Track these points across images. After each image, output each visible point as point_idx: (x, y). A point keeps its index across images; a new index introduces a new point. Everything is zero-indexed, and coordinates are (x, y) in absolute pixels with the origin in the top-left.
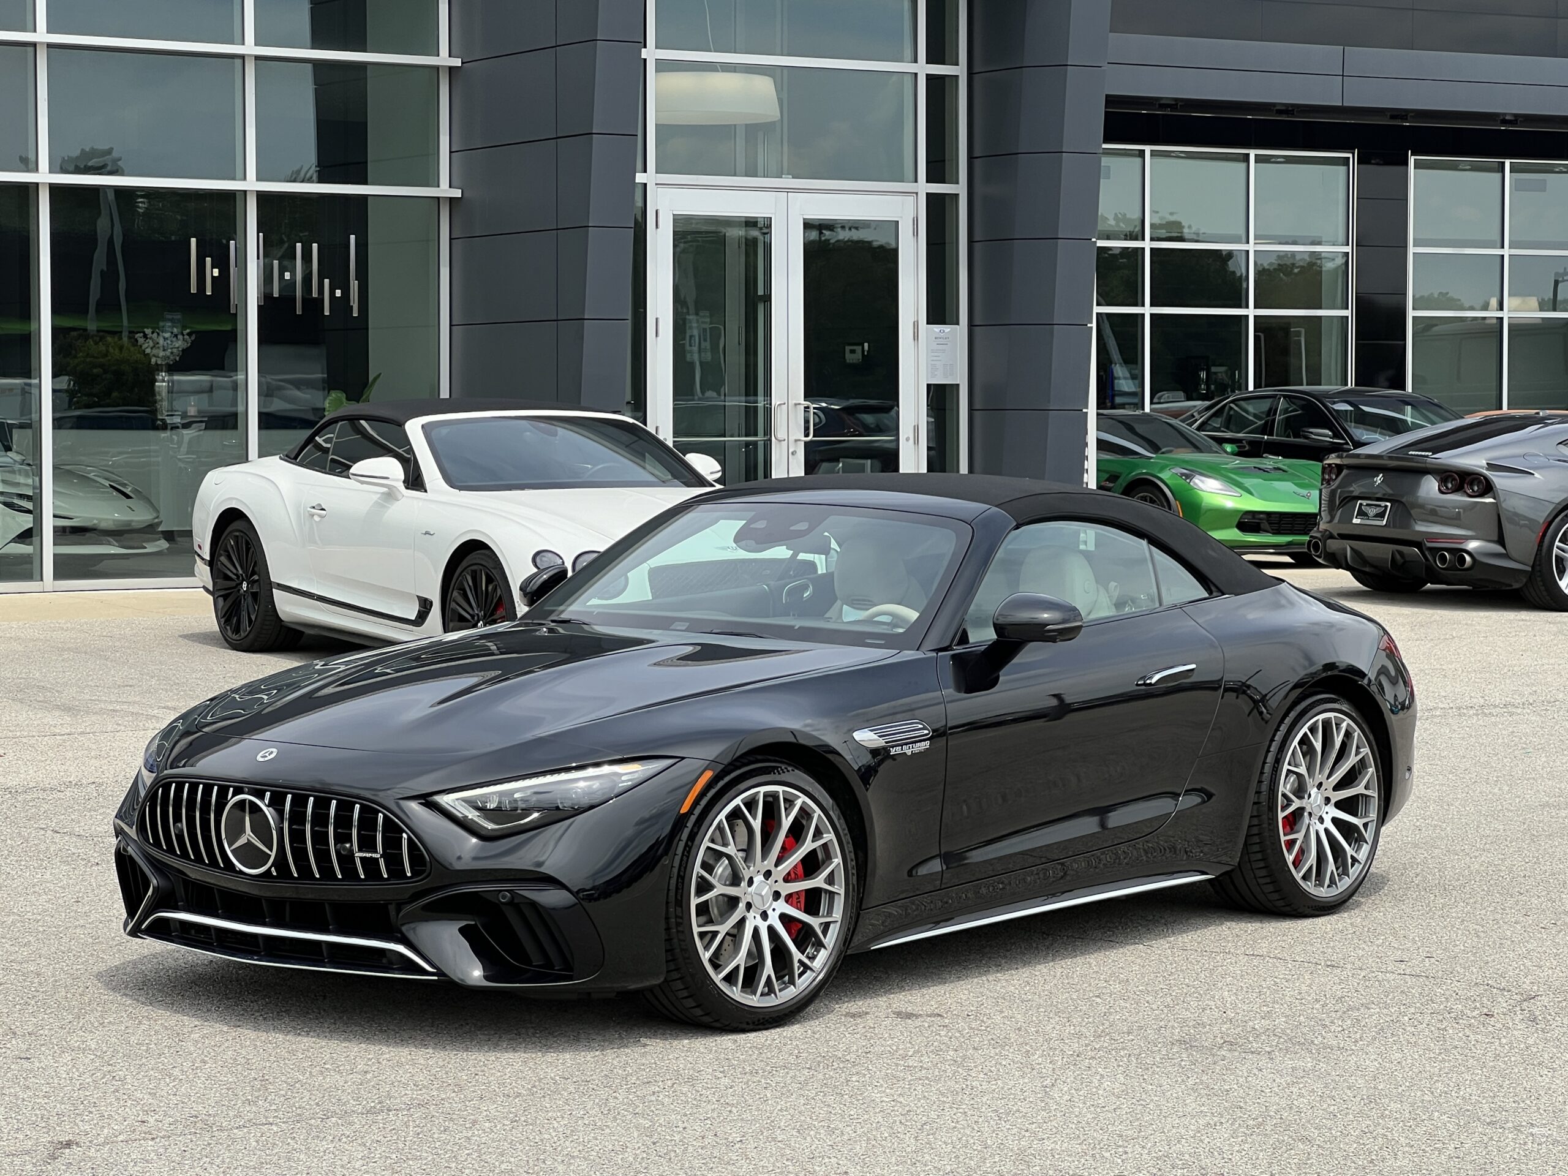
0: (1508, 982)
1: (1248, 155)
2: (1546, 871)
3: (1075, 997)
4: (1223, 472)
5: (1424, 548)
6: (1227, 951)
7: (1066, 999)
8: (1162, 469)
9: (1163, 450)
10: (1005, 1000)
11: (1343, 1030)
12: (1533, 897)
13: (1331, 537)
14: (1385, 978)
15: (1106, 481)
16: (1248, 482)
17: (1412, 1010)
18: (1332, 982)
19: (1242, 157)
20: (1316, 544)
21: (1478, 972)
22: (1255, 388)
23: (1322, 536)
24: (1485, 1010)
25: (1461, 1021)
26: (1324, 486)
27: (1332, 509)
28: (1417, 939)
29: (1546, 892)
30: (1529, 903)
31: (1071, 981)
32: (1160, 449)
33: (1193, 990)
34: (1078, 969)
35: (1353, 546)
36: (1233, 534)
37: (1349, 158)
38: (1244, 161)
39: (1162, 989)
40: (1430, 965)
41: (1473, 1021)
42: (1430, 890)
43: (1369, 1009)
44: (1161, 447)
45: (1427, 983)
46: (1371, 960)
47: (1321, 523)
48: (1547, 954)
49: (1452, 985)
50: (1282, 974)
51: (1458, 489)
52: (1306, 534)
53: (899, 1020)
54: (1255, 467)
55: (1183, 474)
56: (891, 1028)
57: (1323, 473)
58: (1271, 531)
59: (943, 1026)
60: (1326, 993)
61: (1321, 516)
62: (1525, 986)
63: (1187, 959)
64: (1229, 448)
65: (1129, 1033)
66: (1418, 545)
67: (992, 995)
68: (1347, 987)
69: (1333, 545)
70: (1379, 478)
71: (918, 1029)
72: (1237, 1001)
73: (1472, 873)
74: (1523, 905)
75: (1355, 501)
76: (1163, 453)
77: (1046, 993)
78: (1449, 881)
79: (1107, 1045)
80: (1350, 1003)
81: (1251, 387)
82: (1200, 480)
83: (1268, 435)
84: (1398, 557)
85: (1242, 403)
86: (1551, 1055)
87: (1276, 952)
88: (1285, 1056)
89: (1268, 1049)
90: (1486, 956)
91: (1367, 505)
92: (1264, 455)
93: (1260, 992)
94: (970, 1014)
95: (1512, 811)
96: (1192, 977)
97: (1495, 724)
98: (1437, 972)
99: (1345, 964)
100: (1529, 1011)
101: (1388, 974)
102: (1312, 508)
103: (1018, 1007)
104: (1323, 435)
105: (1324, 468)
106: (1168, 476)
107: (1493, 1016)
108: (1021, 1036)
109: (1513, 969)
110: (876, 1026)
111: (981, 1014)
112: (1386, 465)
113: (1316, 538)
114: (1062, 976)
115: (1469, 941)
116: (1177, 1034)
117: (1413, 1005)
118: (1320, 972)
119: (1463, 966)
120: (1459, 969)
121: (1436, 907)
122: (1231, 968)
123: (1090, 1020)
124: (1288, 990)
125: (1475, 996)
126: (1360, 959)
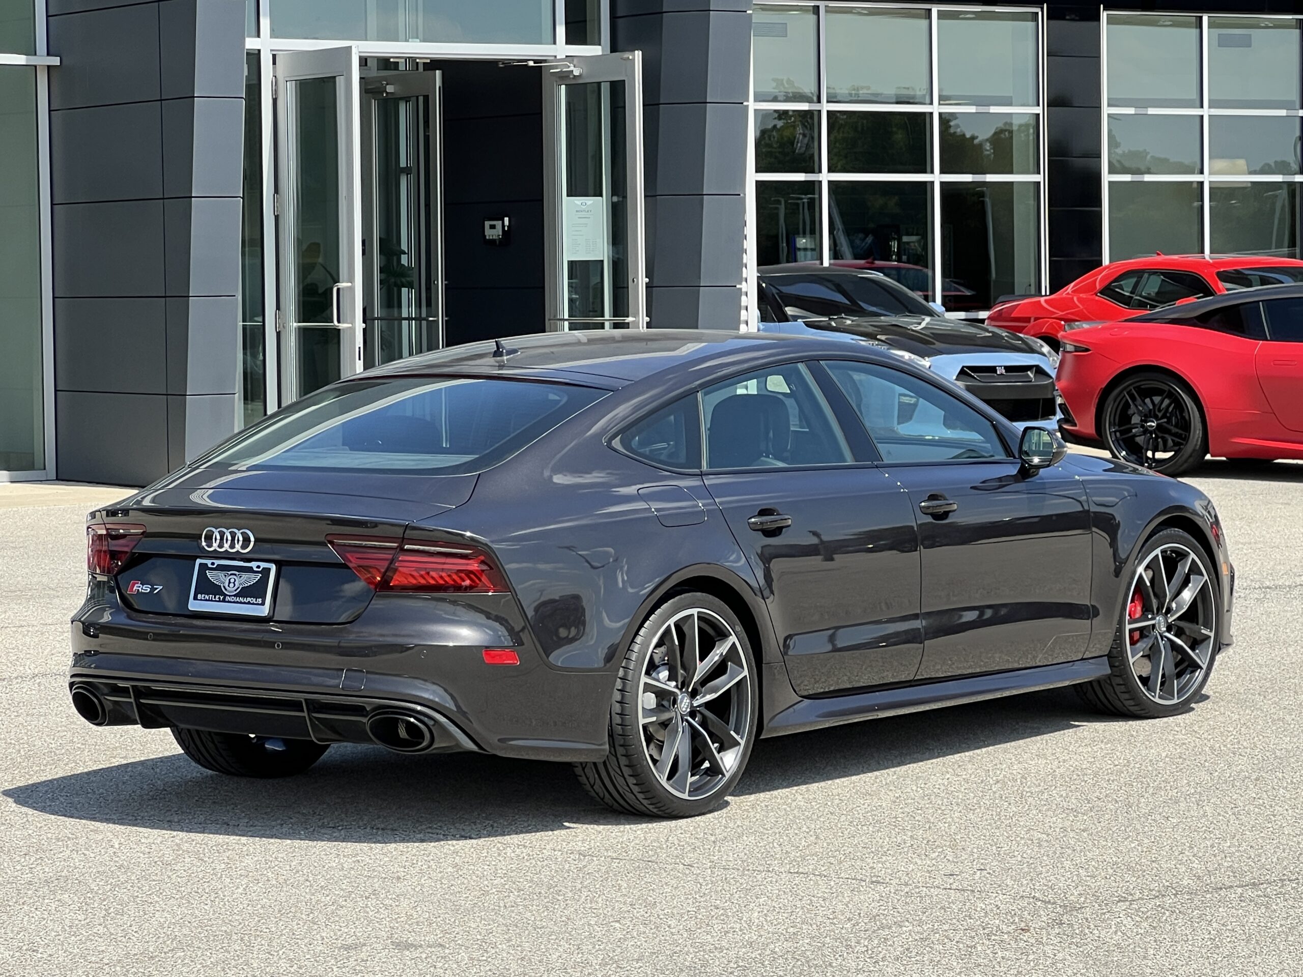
0: (1055, 894)
1: (930, 10)
3: (593, 923)
6: (771, 869)
7: (583, 925)
10: (517, 926)
11: (867, 951)
12: (1111, 802)
14: (928, 893)
17: (946, 927)
18: (871, 900)
19: (923, 12)
21: (1028, 884)
24: (1023, 925)
25: (993, 937)
28: (975, 850)
29: (1126, 797)
30: (1105, 809)
31: (594, 906)
33: (722, 911)
37: (1038, 13)
38: (924, 17)
39: (689, 911)
40: (980, 878)
41: (1006, 936)
42: (1006, 798)
43: (901, 927)
45: (971, 897)
46: (919, 875)
48: (1105, 863)
49: (997, 899)
50: (822, 892)
53: (397, 951)
56: (384, 960)
59: (442, 957)
60: (862, 912)
62: (1072, 898)
63: (726, 879)
65: (638, 960)
67: (504, 922)
68: (886, 904)
71: (413, 961)
72: (764, 923)
73: (1055, 778)
74: (1097, 811)
77: (564, 919)
78: (1028, 788)
80: (884, 921)
86: (1075, 971)
87: (823, 869)
90: (1042, 867)
93: (792, 912)
94: (474, 944)
98: (985, 885)
99: (890, 879)
100: (1068, 924)
101: (932, 890)
103: (529, 935)
107: (1028, 930)
109: (1066, 880)
110: (369, 958)
111: (486, 943)
115: (1029, 852)
116: (690, 959)
117: (949, 921)
118: (862, 889)
119: (1014, 878)
120: (1009, 882)
121: (1006, 816)
122: (769, 888)
123: (601, 947)
124: (823, 909)
125: (1017, 910)
126: (908, 874)
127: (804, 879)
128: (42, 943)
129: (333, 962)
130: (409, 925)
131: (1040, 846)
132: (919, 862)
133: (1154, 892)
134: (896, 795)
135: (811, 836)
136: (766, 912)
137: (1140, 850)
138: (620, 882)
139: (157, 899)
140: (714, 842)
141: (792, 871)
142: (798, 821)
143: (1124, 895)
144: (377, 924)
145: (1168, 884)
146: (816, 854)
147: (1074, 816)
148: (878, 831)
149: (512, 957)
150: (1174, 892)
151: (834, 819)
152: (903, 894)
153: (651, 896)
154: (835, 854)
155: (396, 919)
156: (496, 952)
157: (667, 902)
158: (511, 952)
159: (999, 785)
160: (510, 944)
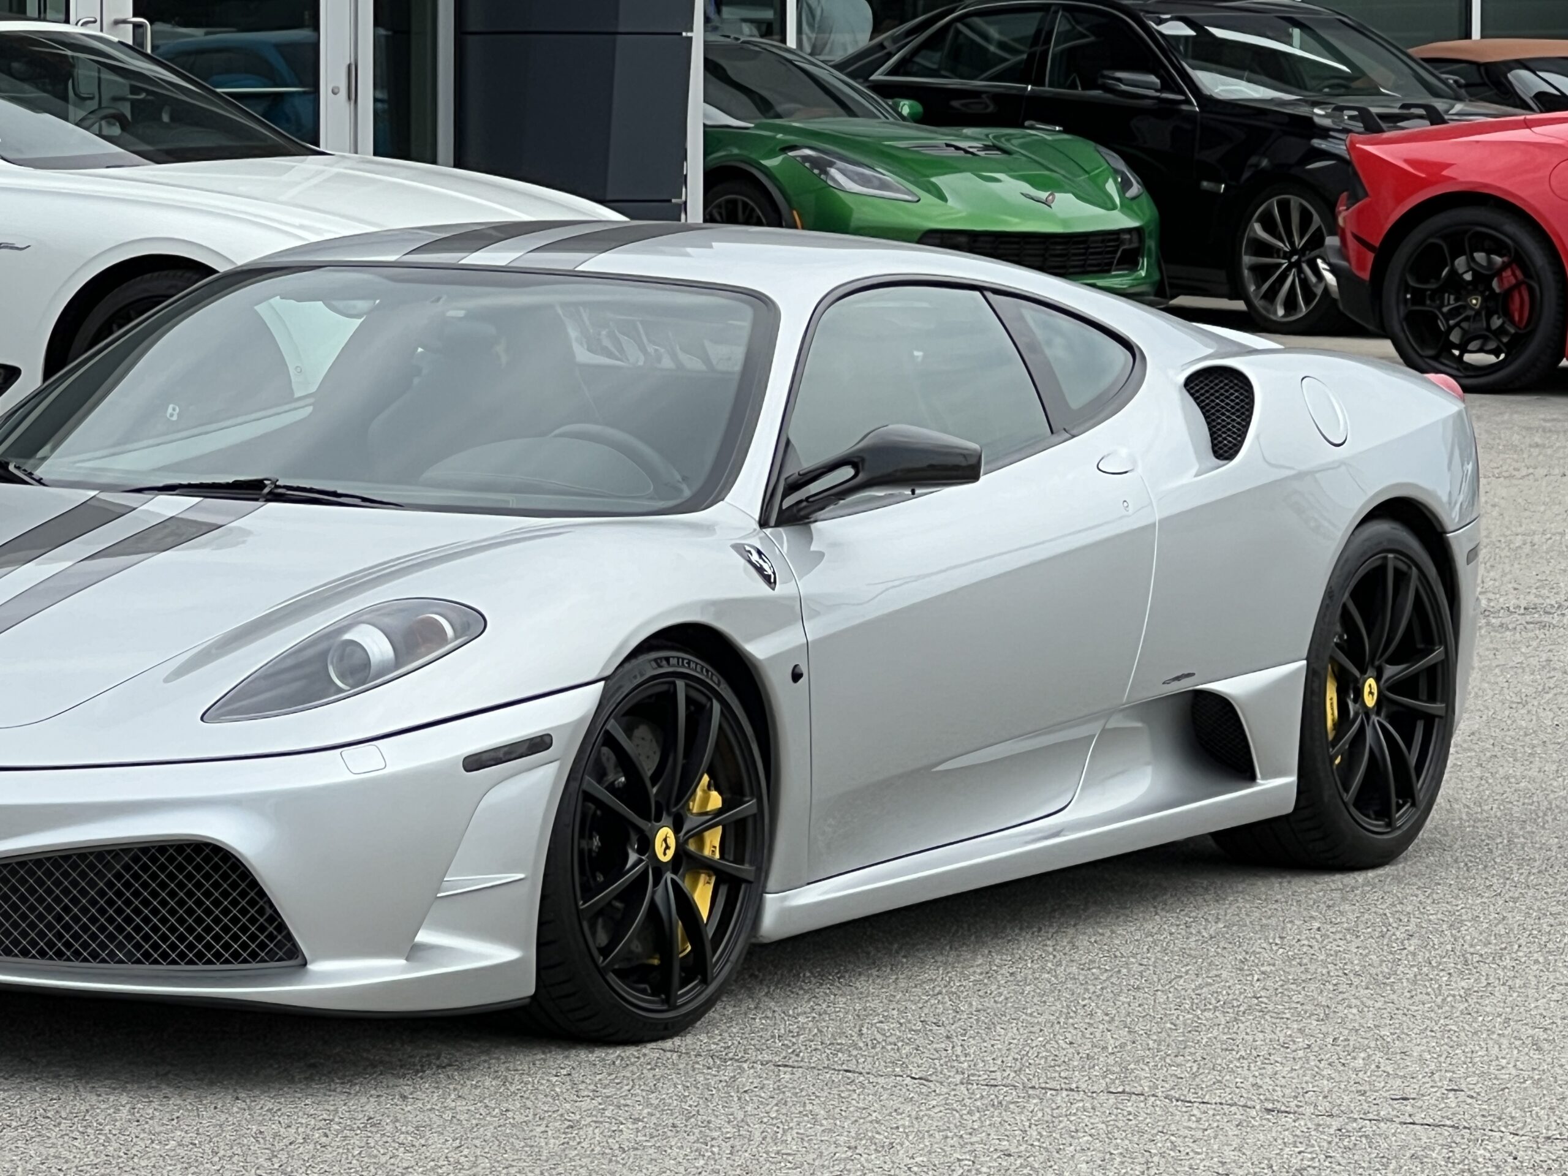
6: (1074, 1086)
14: (1377, 1131)
18: (1280, 1141)
28: (1427, 1056)
39: (959, 1160)
40: (1458, 1106)
45: (1458, 1140)
46: (1346, 1098)
49: (1505, 1142)
50: (1185, 1128)
63: (1000, 1103)
64: (905, 106)
68: (1309, 1150)
73: (1512, 930)
78: (1471, 946)
83: (1033, 85)
92: (1027, 123)
93: (1147, 1162)
96: (1014, 1137)
98: (1473, 1117)
99: (1297, 1106)
101: (1382, 1124)
104: (1143, 85)
114: (764, 1139)
118: (1254, 1123)
119: (1519, 1105)
120: (1518, 1114)
121: (1454, 996)
122: (1086, 1119)
125: (1550, 1162)
126: (1325, 1097)
127: (1142, 1105)
131: (1539, 1049)
132: (1336, 1076)
134: (1239, 957)
135: (1119, 1028)
141: (1111, 1090)
146: (1143, 1061)
148: (1235, 1021)
152: (1332, 1131)
153: (878, 1133)
154: (1178, 1061)
159: (1414, 941)
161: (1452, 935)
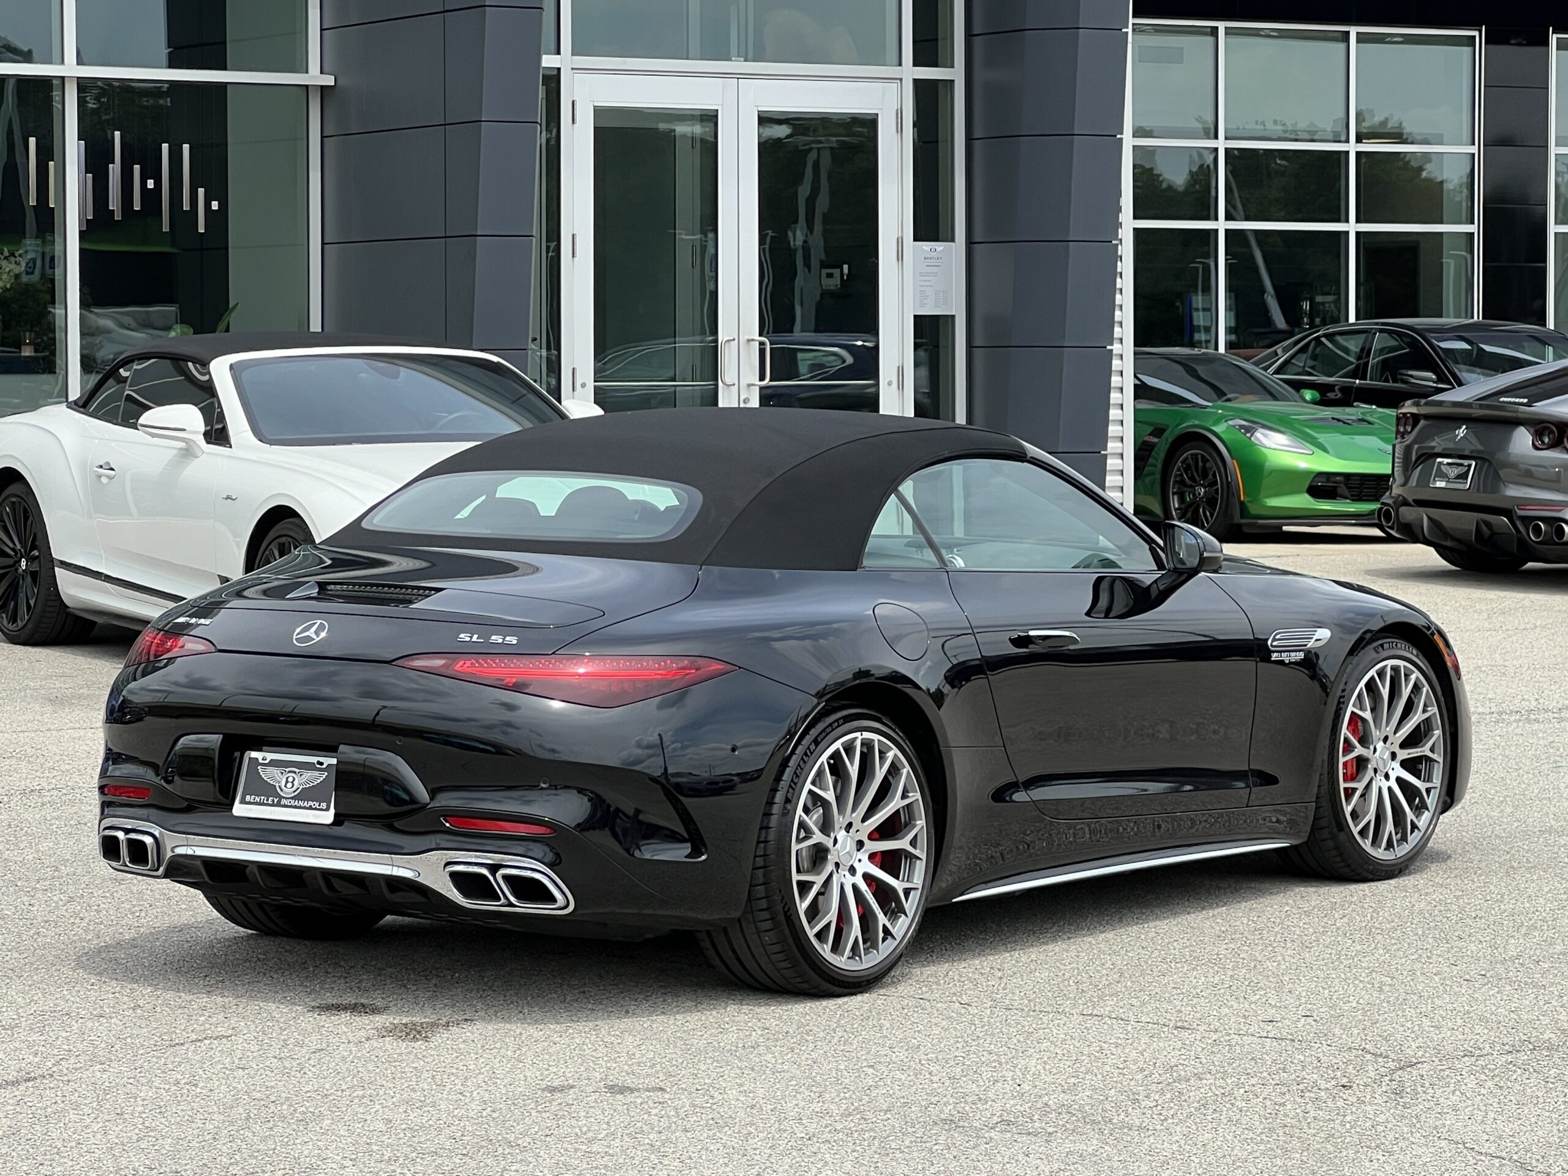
0: (1389, 1046)
1: (1348, 32)
2: (1505, 911)
3: (842, 1067)
4: (1297, 426)
5: (1515, 518)
6: (1060, 1010)
7: (830, 1069)
8: (1217, 422)
9: (1230, 396)
10: (753, 1070)
11: (1156, 1106)
12: (1474, 942)
13: (1406, 503)
14: (1240, 1042)
15: (1150, 435)
16: (1322, 438)
17: (1253, 1081)
18: (1171, 1048)
19: (1340, 35)
20: (1388, 511)
21: (1359, 1034)
22: (1357, 320)
23: (1394, 503)
24: (1344, 1081)
25: (1307, 1094)
26: (1399, 440)
27: (1408, 467)
28: (1304, 994)
29: (1493, 936)
30: (1465, 950)
31: (847, 1048)
32: (1225, 394)
33: (995, 1057)
34: (863, 1033)
35: (1431, 515)
36: (1302, 501)
37: (1475, 37)
38: (1343, 41)
39: (956, 1056)
40: (1303, 1026)
41: (1323, 1094)
42: (1351, 934)
43: (1201, 1079)
44: (1225, 390)
45: (1289, 1048)
46: (1233, 1020)
47: (1394, 486)
48: (1455, 1012)
49: (1320, 1050)
50: (1116, 1038)
51: (1555, 445)
52: (1377, 500)
53: (609, 1095)
54: (1333, 419)
55: (1241, 427)
56: (592, 1105)
57: (1397, 425)
58: (1349, 496)
59: (660, 1103)
60: (1158, 1061)
61: (1394, 478)
62: (1409, 1051)
63: (1006, 1020)
64: (1308, 395)
65: (886, 1112)
66: (1508, 513)
67: (739, 1065)
68: (1188, 1053)
69: (1408, 514)
70: (1461, 431)
71: (625, 1107)
72: (1042, 1071)
73: (1412, 914)
74: (1456, 952)
75: (1432, 460)
76: (1229, 400)
77: (809, 1062)
78: (1379, 923)
79: (853, 1124)
80: (1182, 1073)
81: (1352, 319)
82: (1262, 434)
83: (1360, 379)
84: (1484, 528)
85: (1339, 338)
86: (1397, 1136)
87: (1121, 1011)
88: (1067, 1138)
89: (1050, 1130)
90: (1379, 1015)
91: (1449, 464)
92: (1355, 404)
93: (1076, 1060)
94: (699, 1088)
95: (1500, 838)
96: (1001, 1042)
97: (1534, 733)
98: (1309, 1034)
99: (1198, 1025)
100: (1399, 1081)
101: (1246, 1038)
102: (1386, 469)
103: (765, 1079)
104: (1425, 377)
105: (1398, 419)
106: (1223, 429)
107: (1351, 1087)
108: (752, 1115)
109: (1405, 1031)
110: (575, 1102)
111: (714, 1087)
112: (1471, 414)
113: (1388, 505)
114: (839, 1041)
115: (1366, 997)
116: (947, 1111)
117: (1259, 1075)
118: (1162, 1035)
119: (1344, 1027)
120: (1337, 1031)
121: (1347, 955)
122: (1055, 1031)
123: (847, 1095)
124: (1113, 1057)
125: (1341, 1063)
126: (1220, 1019)
127: (1097, 1023)
128: (204, 1076)
129: (533, 1105)
130: (629, 1065)
131: (1381, 990)
132: (1235, 1005)
133: (1507, 1047)
134: (1223, 929)
135: (1115, 973)
136: (1046, 1059)
137: (1499, 998)
138: (882, 1021)
139: (345, 1030)
140: (1001, 978)
141: (1083, 1013)
142: (1102, 956)
143: (1470, 1049)
144: (591, 1064)
145: (1525, 1038)
146: (1116, 994)
147: (1428, 957)
148: (1194, 969)
149: (741, 1105)
150: (1531, 1047)
151: (1145, 954)
152: (1209, 1041)
153: (915, 1038)
154: (1139, 995)
155: (615, 1059)
156: (723, 1099)
157: (933, 1045)
158: (741, 1098)
159: (1345, 920)
160: (742, 1089)
161: (1372, 916)
